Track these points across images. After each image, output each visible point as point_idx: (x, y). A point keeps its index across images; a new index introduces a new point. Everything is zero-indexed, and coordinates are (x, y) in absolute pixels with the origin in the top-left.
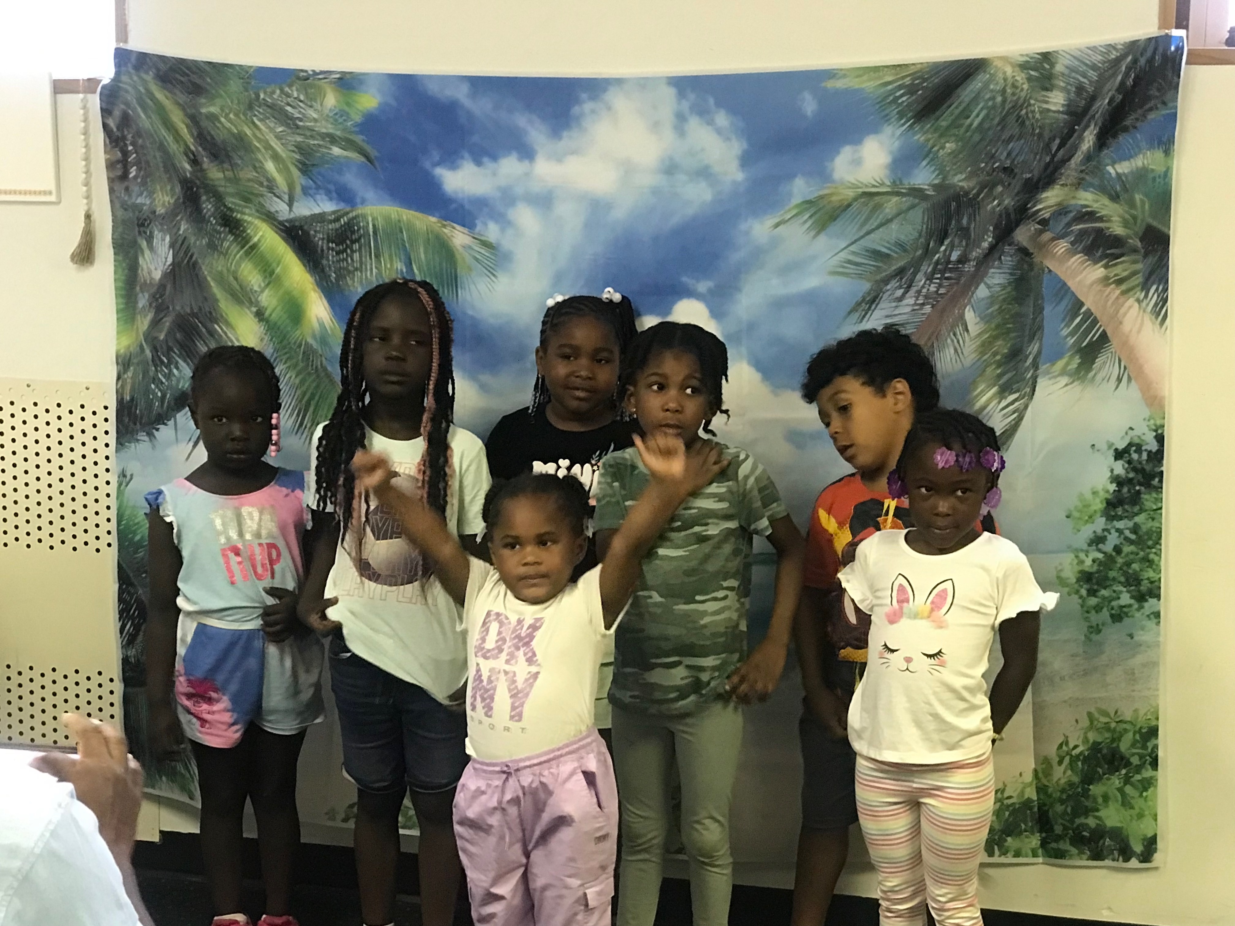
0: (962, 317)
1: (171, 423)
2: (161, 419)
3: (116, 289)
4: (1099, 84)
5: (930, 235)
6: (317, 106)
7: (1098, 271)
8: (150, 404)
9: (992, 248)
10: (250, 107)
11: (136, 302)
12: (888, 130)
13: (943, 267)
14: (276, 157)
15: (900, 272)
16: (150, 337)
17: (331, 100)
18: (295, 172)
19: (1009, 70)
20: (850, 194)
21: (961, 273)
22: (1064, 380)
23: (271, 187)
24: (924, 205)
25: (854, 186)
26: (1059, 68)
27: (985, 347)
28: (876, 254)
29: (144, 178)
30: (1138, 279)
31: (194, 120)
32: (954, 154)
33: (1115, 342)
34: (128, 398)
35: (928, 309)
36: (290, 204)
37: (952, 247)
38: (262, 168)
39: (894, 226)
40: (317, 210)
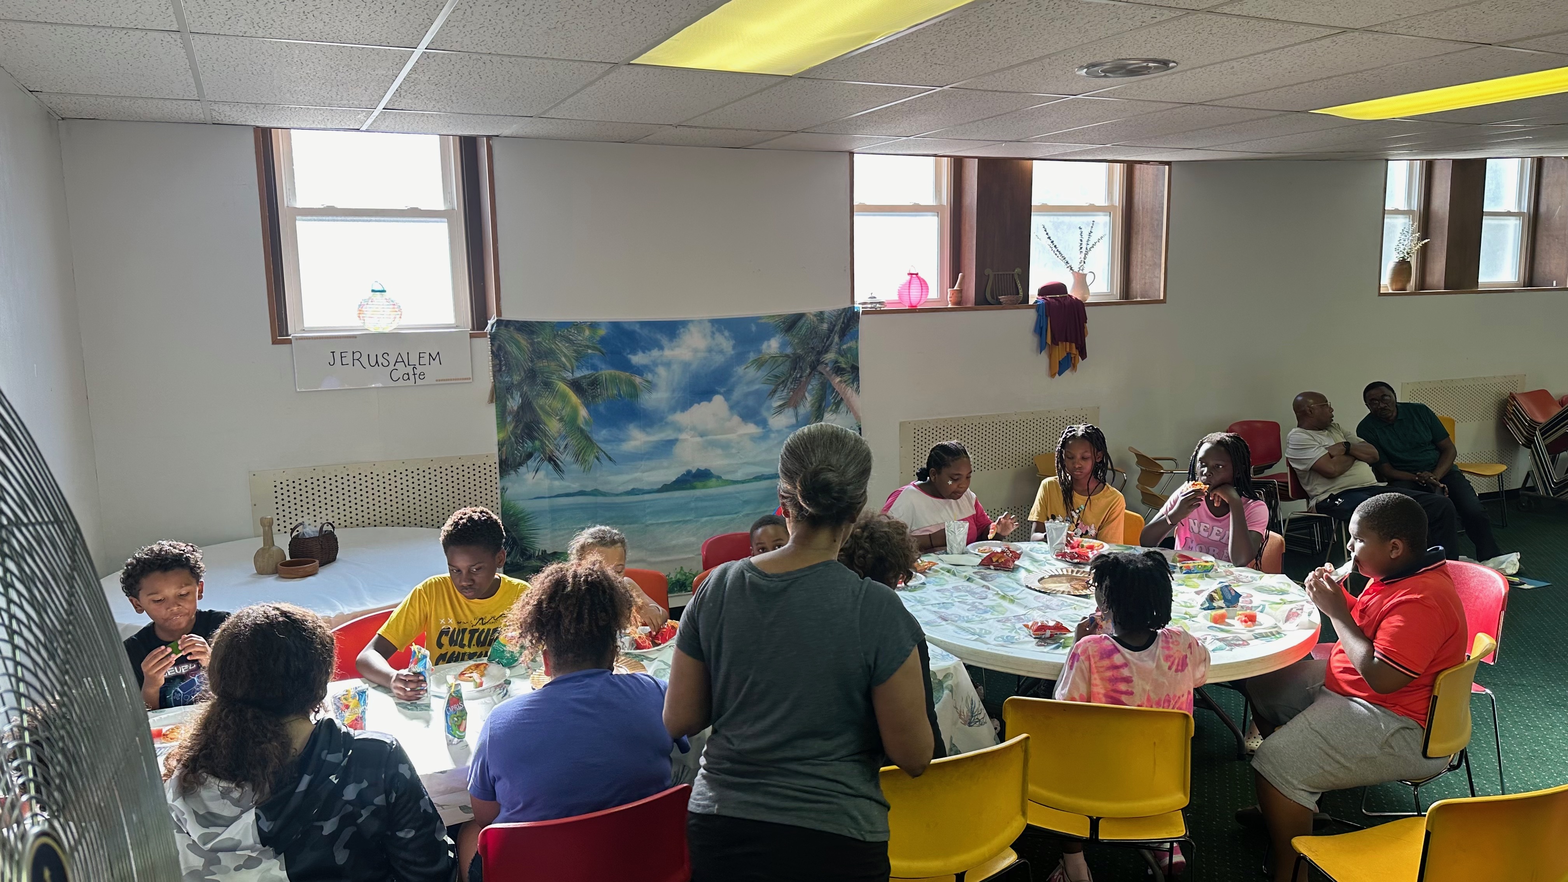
0: (804, 395)
1: (525, 465)
2: (520, 464)
3: (497, 415)
4: (836, 321)
5: (791, 369)
6: (582, 335)
7: (838, 379)
8: (515, 459)
9: (810, 373)
10: (555, 337)
11: (506, 420)
12: (778, 336)
13: (795, 379)
14: (565, 356)
15: (783, 382)
16: (513, 433)
17: (587, 333)
18: (573, 360)
19: (811, 317)
20: (767, 357)
21: (801, 382)
22: (831, 413)
23: (564, 368)
24: (790, 360)
25: (768, 354)
26: (825, 316)
27: (812, 406)
28: (776, 376)
29: (509, 369)
30: (851, 381)
31: (532, 344)
32: (797, 343)
33: (845, 400)
34: (504, 457)
35: (791, 393)
36: (572, 374)
37: (798, 373)
38: (561, 360)
39: (781, 367)
40: (583, 375)
